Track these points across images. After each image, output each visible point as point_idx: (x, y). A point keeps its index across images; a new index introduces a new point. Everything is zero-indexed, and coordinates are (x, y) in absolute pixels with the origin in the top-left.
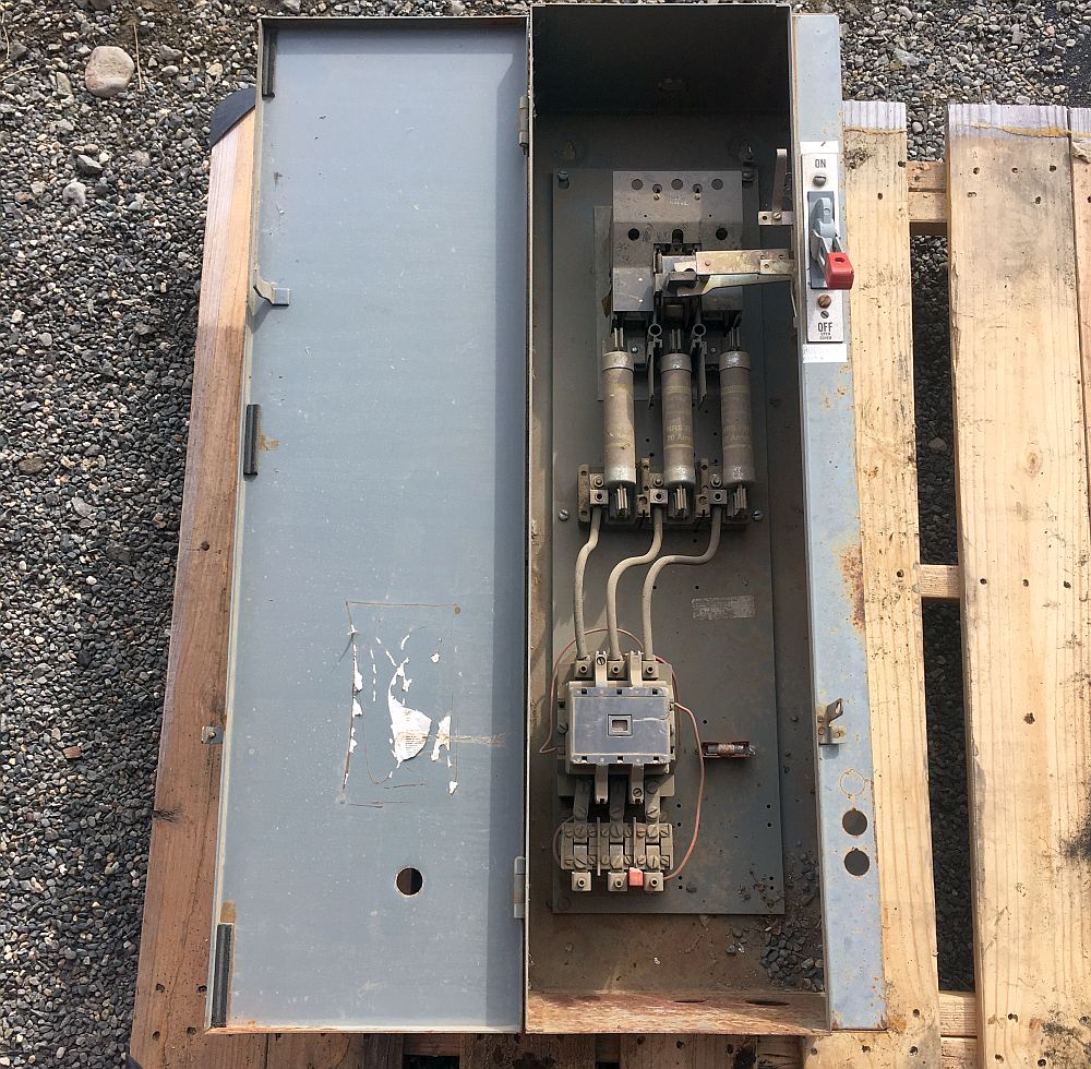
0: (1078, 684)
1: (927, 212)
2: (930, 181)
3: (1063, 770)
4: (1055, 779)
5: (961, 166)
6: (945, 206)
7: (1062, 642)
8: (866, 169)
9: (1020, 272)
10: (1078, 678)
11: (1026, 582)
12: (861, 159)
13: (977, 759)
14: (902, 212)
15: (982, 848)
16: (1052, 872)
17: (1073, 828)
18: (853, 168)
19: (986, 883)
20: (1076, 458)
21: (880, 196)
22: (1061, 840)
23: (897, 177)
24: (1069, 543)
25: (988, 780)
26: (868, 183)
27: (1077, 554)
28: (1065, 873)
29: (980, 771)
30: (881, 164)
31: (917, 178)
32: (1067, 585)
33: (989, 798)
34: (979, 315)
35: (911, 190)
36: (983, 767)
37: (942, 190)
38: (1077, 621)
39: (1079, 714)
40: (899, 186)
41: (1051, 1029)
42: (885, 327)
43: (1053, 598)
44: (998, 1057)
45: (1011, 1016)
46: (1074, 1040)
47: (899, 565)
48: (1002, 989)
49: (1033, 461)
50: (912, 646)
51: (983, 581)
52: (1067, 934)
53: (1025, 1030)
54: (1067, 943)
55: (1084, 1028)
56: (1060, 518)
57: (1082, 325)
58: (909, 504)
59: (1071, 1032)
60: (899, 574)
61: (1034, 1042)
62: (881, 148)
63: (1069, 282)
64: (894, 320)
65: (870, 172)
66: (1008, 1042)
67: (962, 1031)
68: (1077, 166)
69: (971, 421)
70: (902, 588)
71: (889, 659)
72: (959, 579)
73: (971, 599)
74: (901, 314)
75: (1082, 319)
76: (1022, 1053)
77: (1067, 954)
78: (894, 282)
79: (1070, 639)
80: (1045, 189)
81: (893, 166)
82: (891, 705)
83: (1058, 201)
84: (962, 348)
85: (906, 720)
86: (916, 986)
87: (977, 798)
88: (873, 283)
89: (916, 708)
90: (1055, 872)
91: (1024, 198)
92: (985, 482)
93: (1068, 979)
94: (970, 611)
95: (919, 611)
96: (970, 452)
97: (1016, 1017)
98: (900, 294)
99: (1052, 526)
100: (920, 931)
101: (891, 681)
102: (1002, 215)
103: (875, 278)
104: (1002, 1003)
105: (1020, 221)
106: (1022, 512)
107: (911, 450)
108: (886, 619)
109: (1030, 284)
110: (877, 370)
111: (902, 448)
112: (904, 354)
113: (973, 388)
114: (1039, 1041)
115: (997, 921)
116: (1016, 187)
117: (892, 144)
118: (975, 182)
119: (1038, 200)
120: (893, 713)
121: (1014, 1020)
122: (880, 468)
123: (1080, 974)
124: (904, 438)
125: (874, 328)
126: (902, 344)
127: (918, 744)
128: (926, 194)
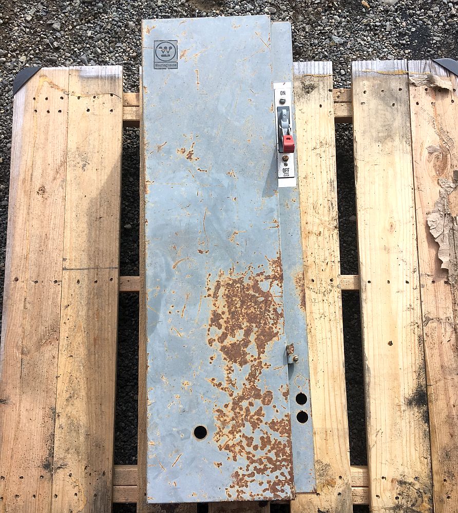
0: (412, 327)
1: (343, 112)
2: (344, 98)
3: (406, 366)
4: (402, 370)
5: (358, 90)
6: (351, 109)
7: (405, 308)
8: (314, 94)
9: (385, 139)
10: (412, 324)
11: (389, 282)
12: (312, 89)
13: (367, 362)
14: (331, 113)
15: (369, 403)
16: (401, 412)
17: (411, 392)
18: (308, 93)
19: (371, 419)
20: (411, 224)
21: (321, 106)
22: (405, 398)
23: (328, 97)
24: (408, 263)
25: (372, 372)
26: (315, 100)
27: (412, 268)
28: (407, 413)
29: (368, 368)
30: (321, 91)
31: (338, 97)
32: (407, 282)
33: (372, 380)
34: (366, 160)
35: (335, 102)
36: (369, 366)
37: (350, 102)
38: (412, 298)
39: (413, 341)
40: (329, 101)
41: (401, 483)
42: (323, 167)
43: (401, 288)
44: (377, 496)
45: (383, 478)
46: (412, 488)
47: (331, 276)
48: (379, 465)
49: (392, 226)
50: (337, 313)
51: (369, 282)
52: (408, 440)
53: (389, 484)
54: (408, 444)
55: (416, 482)
56: (404, 252)
57: (414, 162)
58: (335, 247)
59: (410, 484)
60: (331, 280)
61: (394, 489)
62: (321, 83)
63: (408, 142)
64: (328, 164)
65: (316, 95)
66: (382, 489)
67: (362, 485)
68: (411, 88)
69: (363, 209)
70: (332, 286)
71: (327, 319)
72: (359, 281)
73: (364, 290)
74: (331, 161)
75: (414, 160)
76: (388, 494)
77: (408, 449)
78: (327, 146)
79: (409, 306)
80: (396, 99)
81: (326, 92)
82: (328, 340)
83: (402, 105)
84: (359, 175)
85: (335, 346)
86: (340, 466)
87: (367, 380)
88: (318, 147)
89: (339, 340)
90: (402, 412)
91: (387, 104)
92: (370, 236)
93: (409, 460)
94: (364, 296)
95: (340, 297)
96: (363, 223)
97: (385, 478)
98: (330, 151)
99: (401, 255)
100: (342, 440)
101: (328, 329)
102: (377, 112)
103: (318, 144)
104: (379, 472)
105: (385, 115)
106: (387, 249)
107: (336, 223)
108: (325, 301)
109: (390, 144)
110: (320, 187)
111: (332, 222)
112: (332, 179)
113: (364, 193)
114: (396, 488)
115: (377, 435)
116: (383, 99)
117: (326, 81)
118: (364, 98)
119: (394, 105)
120: (329, 343)
121: (384, 479)
122: (322, 232)
123: (414, 458)
124: (333, 218)
125: (319, 167)
126: (332, 174)
127: (340, 356)
128: (342, 104)
